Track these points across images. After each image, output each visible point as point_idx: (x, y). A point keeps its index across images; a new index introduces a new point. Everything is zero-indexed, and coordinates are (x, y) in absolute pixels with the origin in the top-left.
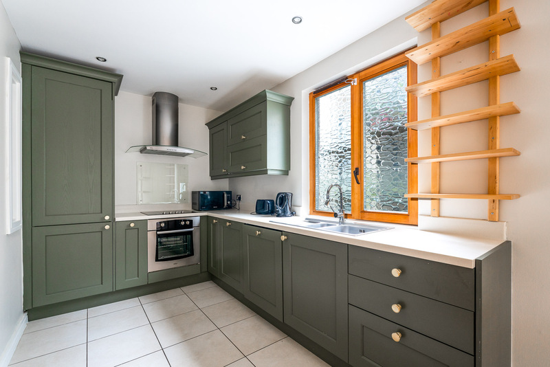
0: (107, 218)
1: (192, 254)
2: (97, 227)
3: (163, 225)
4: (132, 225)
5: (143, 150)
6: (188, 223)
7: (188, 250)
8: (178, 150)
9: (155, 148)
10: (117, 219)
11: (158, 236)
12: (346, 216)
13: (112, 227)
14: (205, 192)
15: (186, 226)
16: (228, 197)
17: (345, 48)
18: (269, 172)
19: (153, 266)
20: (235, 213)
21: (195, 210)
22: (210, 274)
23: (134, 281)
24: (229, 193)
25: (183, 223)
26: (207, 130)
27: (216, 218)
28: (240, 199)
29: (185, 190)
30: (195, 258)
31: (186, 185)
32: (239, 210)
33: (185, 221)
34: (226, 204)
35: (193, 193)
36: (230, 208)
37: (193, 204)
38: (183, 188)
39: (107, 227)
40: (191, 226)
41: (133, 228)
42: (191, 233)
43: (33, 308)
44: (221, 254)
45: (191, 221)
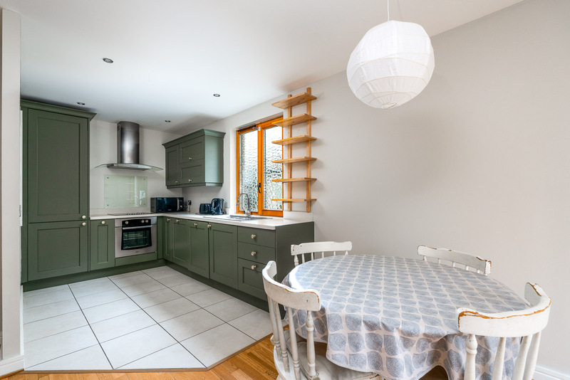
0: (84, 217)
1: (150, 245)
2: (77, 224)
3: (127, 223)
4: (103, 222)
5: (110, 166)
6: (147, 221)
7: (147, 242)
8: (140, 166)
9: (120, 165)
10: (92, 218)
11: (123, 231)
12: (252, 213)
13: (87, 224)
14: (163, 198)
15: (145, 224)
16: (180, 202)
17: (251, 108)
18: (207, 185)
19: (119, 253)
20: (186, 214)
21: (152, 212)
22: (165, 260)
23: (104, 264)
24: (181, 199)
25: (143, 221)
26: (164, 149)
27: (169, 218)
28: (190, 204)
29: (144, 196)
30: (153, 248)
31: (146, 192)
32: (190, 212)
33: (145, 220)
34: (178, 208)
35: (152, 199)
36: (183, 210)
37: (152, 207)
38: (142, 195)
39: (84, 224)
40: (149, 223)
41: (104, 225)
42: (150, 229)
43: (28, 282)
44: (173, 246)
45: (150, 220)
